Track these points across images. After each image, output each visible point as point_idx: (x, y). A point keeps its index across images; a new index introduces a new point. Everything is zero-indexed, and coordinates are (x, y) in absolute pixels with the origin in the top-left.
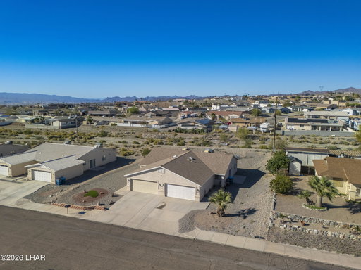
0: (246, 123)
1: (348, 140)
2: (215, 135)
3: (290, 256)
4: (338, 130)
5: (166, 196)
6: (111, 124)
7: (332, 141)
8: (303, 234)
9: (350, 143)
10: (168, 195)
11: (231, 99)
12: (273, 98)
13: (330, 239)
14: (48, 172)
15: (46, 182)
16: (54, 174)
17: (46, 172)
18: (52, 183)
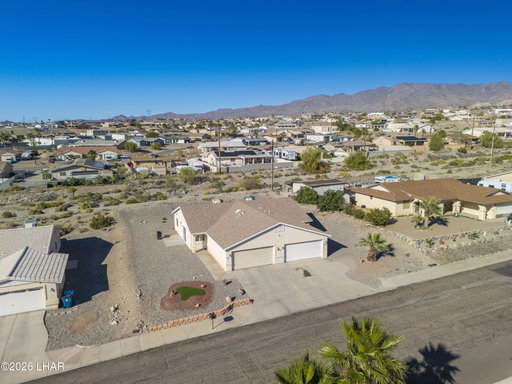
5: (285, 262)
10: (288, 260)
14: (30, 290)
15: (28, 313)
16: (53, 290)
17: (24, 291)
18: (49, 308)
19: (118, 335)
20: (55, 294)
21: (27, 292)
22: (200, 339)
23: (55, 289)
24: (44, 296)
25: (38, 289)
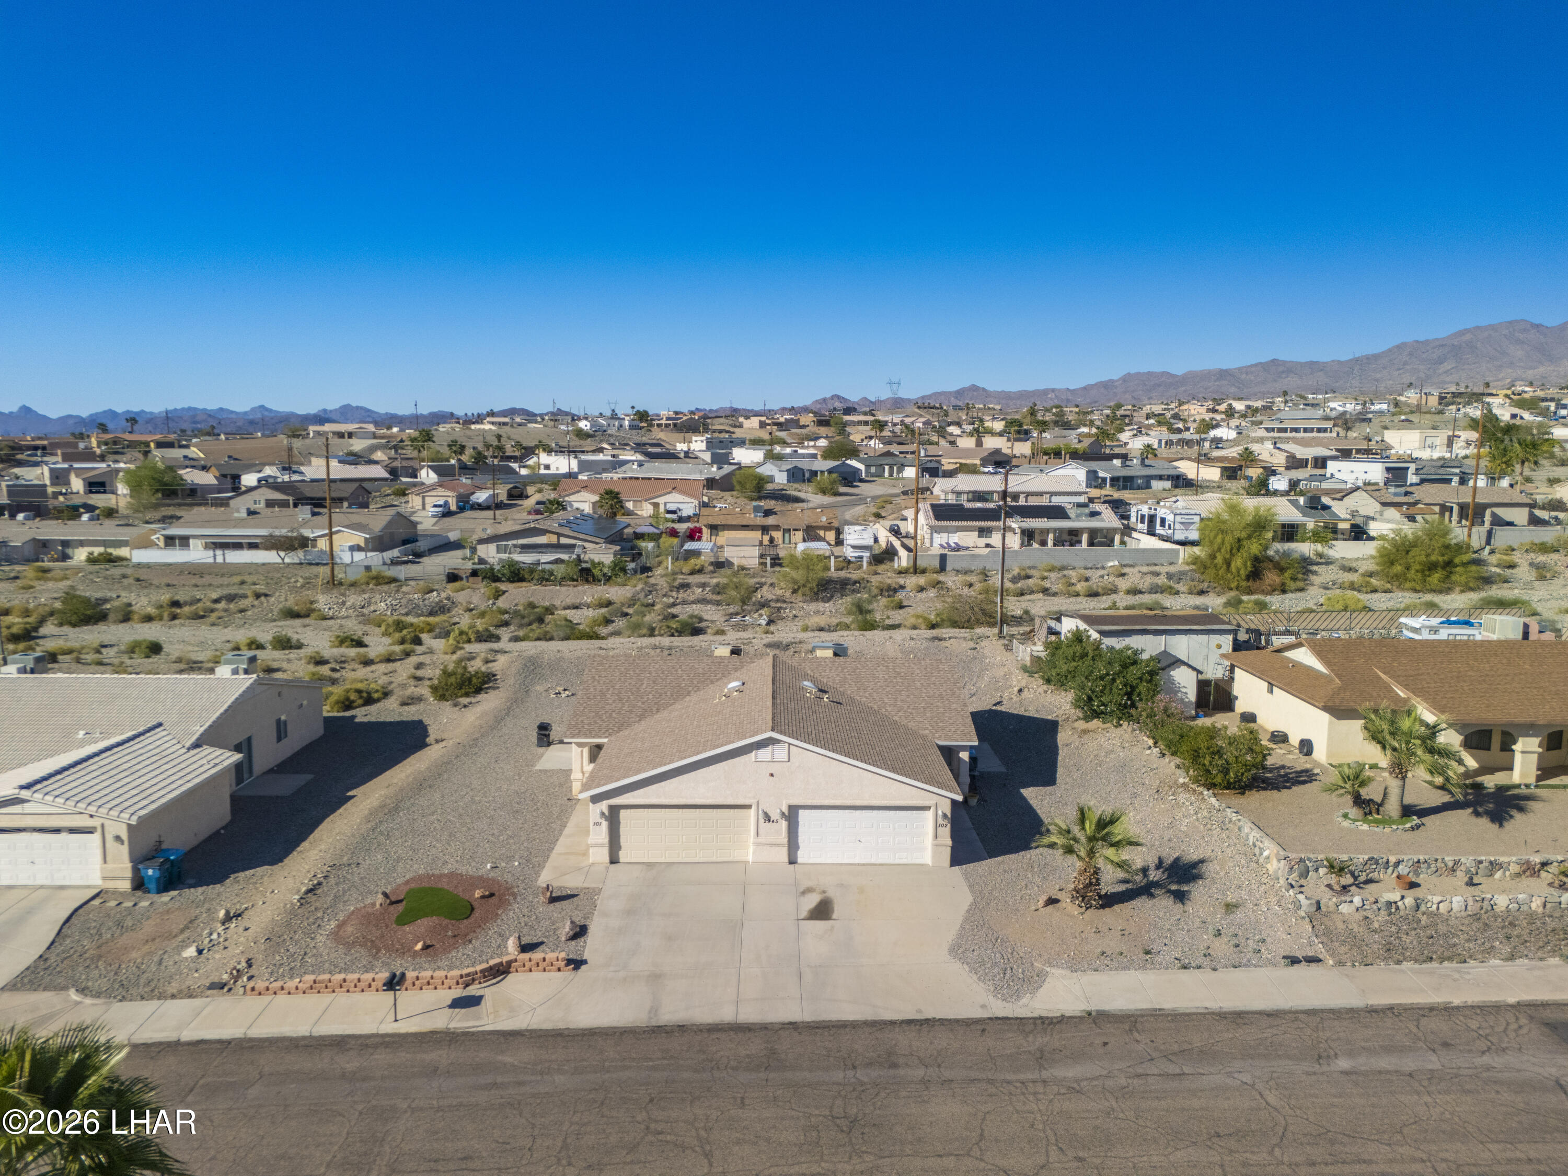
0: (765, 529)
1: (1170, 576)
2: (685, 586)
3: (1457, 1002)
4: (1110, 543)
5: (792, 861)
6: (80, 555)
7: (1123, 584)
8: (1424, 919)
9: (1180, 587)
10: (802, 857)
11: (584, 425)
12: (747, 424)
13: (1510, 921)
14: (72, 831)
15: (62, 888)
16: (118, 838)
17: (57, 831)
18: (110, 885)
19: (173, 988)
20: (124, 850)
21: (64, 836)
22: (339, 1043)
23: (125, 836)
24: (98, 852)
25: (90, 831)
